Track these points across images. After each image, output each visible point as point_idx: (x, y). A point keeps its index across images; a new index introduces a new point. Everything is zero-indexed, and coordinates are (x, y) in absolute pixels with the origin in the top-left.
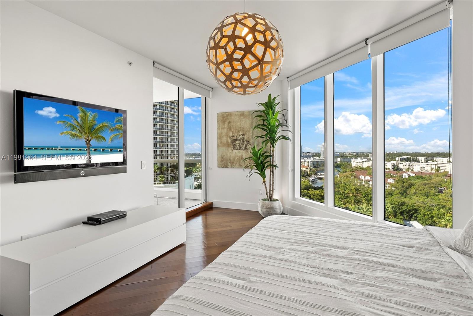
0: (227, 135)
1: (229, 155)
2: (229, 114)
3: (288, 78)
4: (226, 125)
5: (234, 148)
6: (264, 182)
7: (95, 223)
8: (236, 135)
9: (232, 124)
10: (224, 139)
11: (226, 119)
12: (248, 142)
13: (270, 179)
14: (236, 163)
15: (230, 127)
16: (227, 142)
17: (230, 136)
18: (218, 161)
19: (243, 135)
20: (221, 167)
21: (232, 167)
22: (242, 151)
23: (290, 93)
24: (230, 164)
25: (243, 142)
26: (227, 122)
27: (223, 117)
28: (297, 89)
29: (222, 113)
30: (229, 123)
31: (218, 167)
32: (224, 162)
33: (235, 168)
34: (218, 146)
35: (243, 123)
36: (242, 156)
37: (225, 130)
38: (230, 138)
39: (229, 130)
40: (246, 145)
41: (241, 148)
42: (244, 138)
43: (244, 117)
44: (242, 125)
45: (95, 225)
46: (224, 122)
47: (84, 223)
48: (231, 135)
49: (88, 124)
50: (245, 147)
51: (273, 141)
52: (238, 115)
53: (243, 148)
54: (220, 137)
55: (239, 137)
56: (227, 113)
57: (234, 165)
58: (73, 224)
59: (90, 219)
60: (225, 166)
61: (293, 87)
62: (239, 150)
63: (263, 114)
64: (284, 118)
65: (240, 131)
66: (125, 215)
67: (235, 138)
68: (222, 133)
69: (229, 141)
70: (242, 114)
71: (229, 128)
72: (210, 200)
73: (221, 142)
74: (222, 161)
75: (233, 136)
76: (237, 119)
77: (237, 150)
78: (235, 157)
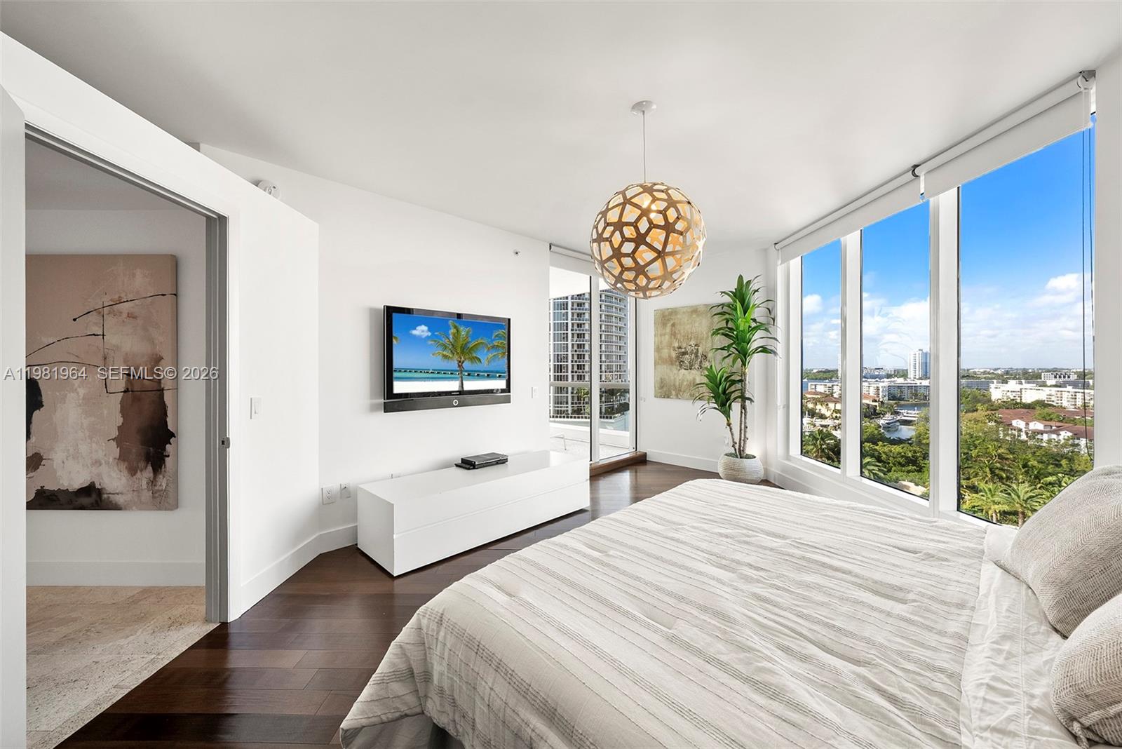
0: (670, 345)
1: (672, 378)
2: (674, 312)
3: (776, 244)
4: (668, 329)
5: (681, 366)
6: (729, 425)
7: (468, 466)
8: (684, 345)
9: (678, 327)
10: (665, 353)
11: (669, 320)
12: (705, 356)
13: (741, 421)
14: (684, 391)
15: (675, 332)
16: (670, 357)
17: (674, 347)
18: (655, 387)
19: (695, 346)
20: (660, 397)
21: (677, 397)
22: (694, 372)
23: (780, 270)
24: (674, 393)
25: (697, 356)
26: (669, 325)
27: (663, 317)
28: (795, 263)
29: (661, 310)
30: (673, 325)
31: (655, 397)
32: (665, 389)
33: (683, 398)
34: (655, 363)
35: (697, 324)
36: (694, 379)
37: (667, 337)
38: (674, 350)
39: (673, 337)
40: (701, 362)
41: (692, 366)
42: (698, 349)
43: (698, 316)
44: (694, 328)
45: (469, 469)
46: (664, 325)
47: (457, 465)
48: (676, 345)
49: (461, 341)
50: (700, 366)
51: (744, 355)
52: (688, 312)
53: (697, 366)
54: (658, 349)
55: (689, 349)
56: (670, 310)
57: (681, 393)
58: (446, 466)
59: (463, 461)
60: (667, 396)
61: (786, 260)
62: (689, 370)
63: (726, 309)
64: (769, 315)
65: (691, 338)
66: (506, 460)
67: (683, 350)
68: (661, 342)
69: (674, 354)
70: (694, 311)
71: (674, 334)
72: (642, 449)
73: (660, 358)
74: (662, 387)
75: (680, 348)
76: (686, 319)
77: (685, 369)
78: (682, 382)
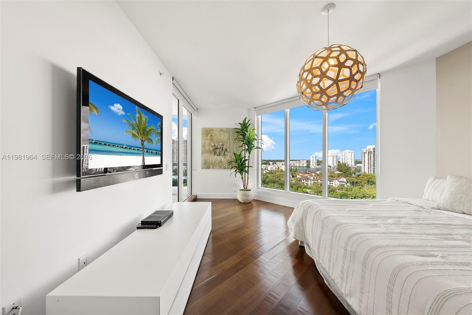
0: (209, 145)
1: (211, 160)
2: (211, 130)
3: (255, 108)
4: (209, 137)
5: (215, 154)
6: (242, 178)
7: (152, 226)
8: (217, 145)
9: (213, 136)
10: (207, 148)
11: (209, 133)
12: (226, 150)
13: (245, 176)
14: (217, 165)
15: (212, 139)
16: (210, 150)
17: (212, 145)
18: (202, 164)
19: (222, 145)
20: (205, 168)
21: (213, 168)
22: (221, 157)
23: (256, 118)
24: (211, 166)
25: (222, 150)
26: (209, 135)
27: (206, 131)
29: (205, 128)
30: (211, 136)
31: (202, 168)
32: (207, 165)
33: (216, 168)
34: (202, 153)
35: (223, 136)
36: (221, 160)
37: (208, 141)
38: (212, 147)
39: (211, 141)
40: (224, 152)
41: (220, 154)
42: (223, 147)
43: (223, 132)
44: (221, 138)
45: (156, 228)
46: (207, 135)
47: (138, 228)
48: (213, 145)
49: (142, 126)
50: (224, 154)
51: (249, 150)
52: (219, 131)
53: (222, 154)
54: (203, 146)
55: (219, 147)
56: (209, 129)
57: (215, 166)
59: (143, 223)
60: (208, 168)
61: (258, 115)
62: (219, 156)
63: (240, 131)
65: (220, 142)
66: (172, 214)
67: (216, 147)
68: (205, 143)
69: (211, 149)
70: (222, 130)
71: (212, 140)
72: (194, 193)
73: (205, 150)
74: (205, 164)
75: (214, 146)
76: (218, 133)
77: (217, 155)
78: (216, 161)
